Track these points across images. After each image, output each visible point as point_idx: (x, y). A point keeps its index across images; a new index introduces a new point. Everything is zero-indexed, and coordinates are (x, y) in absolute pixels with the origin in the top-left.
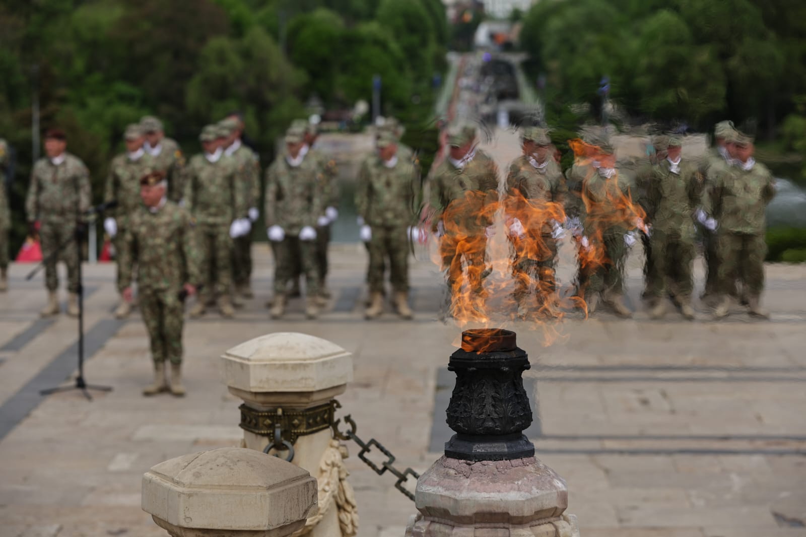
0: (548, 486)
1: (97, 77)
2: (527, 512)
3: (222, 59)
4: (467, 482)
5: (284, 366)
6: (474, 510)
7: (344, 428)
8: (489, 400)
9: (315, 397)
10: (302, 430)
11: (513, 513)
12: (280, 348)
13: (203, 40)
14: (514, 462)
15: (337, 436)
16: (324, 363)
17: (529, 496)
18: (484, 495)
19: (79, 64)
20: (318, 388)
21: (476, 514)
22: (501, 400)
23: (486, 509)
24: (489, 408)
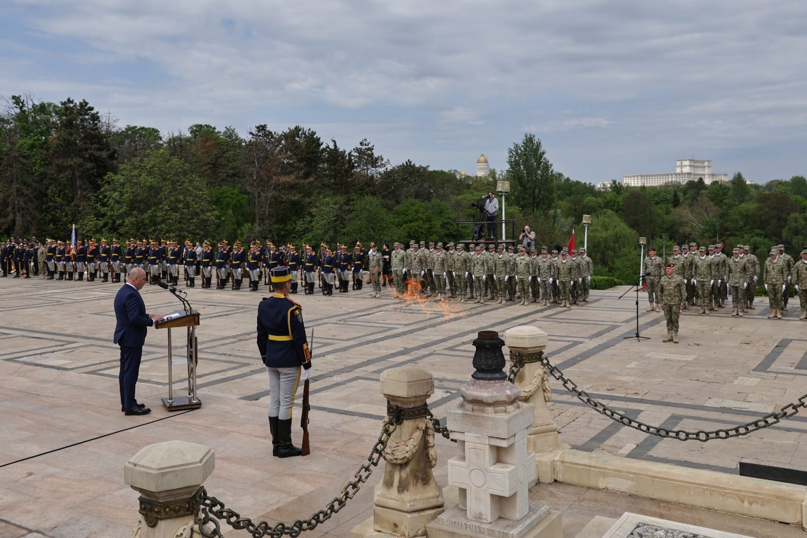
0: (502, 392)
1: (748, 227)
2: (490, 401)
3: (796, 221)
4: (472, 387)
5: (518, 338)
6: (472, 398)
7: (545, 362)
8: (483, 358)
9: (529, 350)
10: (526, 361)
11: (485, 401)
12: (519, 331)
13: (789, 214)
14: (491, 382)
15: (543, 364)
16: (532, 338)
17: (491, 395)
18: (476, 393)
19: (741, 223)
20: (529, 346)
21: (473, 400)
22: (487, 358)
23: (476, 398)
24: (483, 361)
